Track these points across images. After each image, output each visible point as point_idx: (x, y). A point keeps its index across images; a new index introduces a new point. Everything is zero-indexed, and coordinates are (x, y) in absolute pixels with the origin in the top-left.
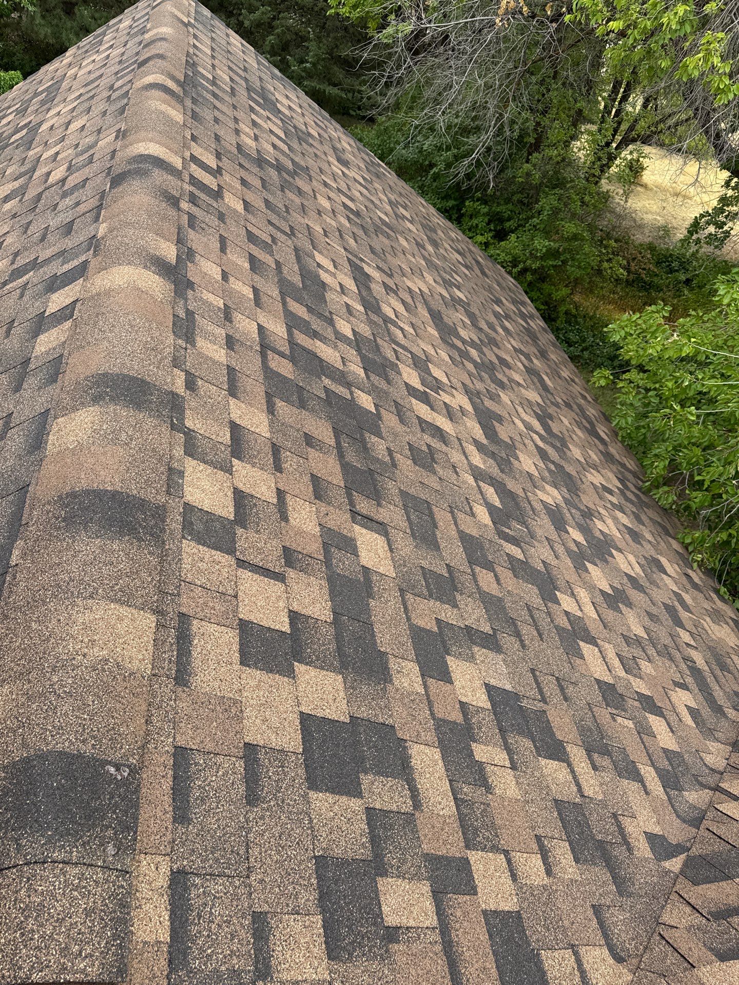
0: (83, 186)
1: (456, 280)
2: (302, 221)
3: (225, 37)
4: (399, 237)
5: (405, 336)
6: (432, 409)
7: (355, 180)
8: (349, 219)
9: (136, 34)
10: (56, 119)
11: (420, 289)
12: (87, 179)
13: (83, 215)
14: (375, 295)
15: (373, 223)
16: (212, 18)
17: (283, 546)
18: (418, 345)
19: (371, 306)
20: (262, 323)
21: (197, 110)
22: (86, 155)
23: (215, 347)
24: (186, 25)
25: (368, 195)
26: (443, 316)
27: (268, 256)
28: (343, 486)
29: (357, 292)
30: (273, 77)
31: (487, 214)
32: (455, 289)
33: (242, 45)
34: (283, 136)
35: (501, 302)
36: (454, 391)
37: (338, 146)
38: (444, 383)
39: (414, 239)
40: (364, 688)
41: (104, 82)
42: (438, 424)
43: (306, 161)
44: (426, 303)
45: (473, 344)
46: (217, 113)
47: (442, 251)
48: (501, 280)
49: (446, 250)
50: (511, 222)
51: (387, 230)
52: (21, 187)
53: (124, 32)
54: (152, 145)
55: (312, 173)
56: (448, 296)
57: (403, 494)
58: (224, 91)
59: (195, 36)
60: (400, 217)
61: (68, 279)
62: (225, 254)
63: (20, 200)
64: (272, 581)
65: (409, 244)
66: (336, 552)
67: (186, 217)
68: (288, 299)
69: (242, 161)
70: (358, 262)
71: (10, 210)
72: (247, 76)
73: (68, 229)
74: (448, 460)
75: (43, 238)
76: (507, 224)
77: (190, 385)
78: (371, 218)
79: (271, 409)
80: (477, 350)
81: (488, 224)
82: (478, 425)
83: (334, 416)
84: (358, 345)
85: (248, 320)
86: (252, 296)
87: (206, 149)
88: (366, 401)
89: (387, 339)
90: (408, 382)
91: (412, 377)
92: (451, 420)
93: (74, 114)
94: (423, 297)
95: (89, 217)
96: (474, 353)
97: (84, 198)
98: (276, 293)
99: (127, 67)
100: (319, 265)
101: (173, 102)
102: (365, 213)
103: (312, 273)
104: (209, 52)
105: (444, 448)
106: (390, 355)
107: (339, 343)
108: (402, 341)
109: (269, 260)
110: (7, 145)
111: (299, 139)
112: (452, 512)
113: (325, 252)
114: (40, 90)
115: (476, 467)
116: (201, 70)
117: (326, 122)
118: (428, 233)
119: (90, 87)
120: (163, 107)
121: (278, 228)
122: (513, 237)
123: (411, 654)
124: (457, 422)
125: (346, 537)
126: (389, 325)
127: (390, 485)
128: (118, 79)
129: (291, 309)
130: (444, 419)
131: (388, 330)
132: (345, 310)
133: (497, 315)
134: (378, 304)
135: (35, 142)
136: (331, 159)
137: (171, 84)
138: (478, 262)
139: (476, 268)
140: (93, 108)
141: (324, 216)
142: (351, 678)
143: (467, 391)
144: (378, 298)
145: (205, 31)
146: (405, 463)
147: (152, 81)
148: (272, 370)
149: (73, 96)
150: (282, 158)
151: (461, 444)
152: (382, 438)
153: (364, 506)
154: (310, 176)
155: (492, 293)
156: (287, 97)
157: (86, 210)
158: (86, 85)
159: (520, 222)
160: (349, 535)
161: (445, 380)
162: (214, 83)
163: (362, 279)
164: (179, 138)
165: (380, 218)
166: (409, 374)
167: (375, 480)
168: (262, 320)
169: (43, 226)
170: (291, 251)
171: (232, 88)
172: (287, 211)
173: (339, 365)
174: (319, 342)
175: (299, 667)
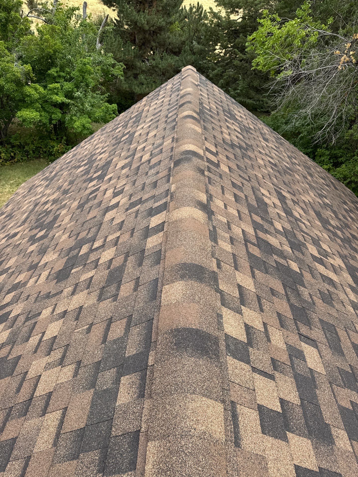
0: (159, 164)
1: (324, 193)
2: (252, 172)
3: (212, 88)
4: (295, 174)
5: (306, 227)
6: (326, 268)
7: (272, 148)
8: (272, 168)
9: (175, 91)
10: (141, 131)
11: (309, 201)
12: (161, 161)
13: (161, 178)
14: (289, 206)
15: (283, 169)
16: (206, 80)
17: (271, 358)
18: (313, 232)
19: (289, 212)
20: (243, 228)
21: (205, 125)
22: (158, 149)
23: (226, 244)
24: (197, 86)
25: (278, 154)
26: (321, 214)
27: (241, 193)
28: (292, 318)
29: (281, 206)
30: (233, 103)
31: (329, 155)
32: (324, 199)
33: (219, 90)
34: (240, 131)
35: (346, 203)
36: (334, 256)
37: (263, 132)
38: (329, 252)
39: (302, 174)
40: (322, 448)
41: (163, 114)
42: (330, 276)
43: (250, 142)
44: (313, 208)
45: (338, 228)
46: (213, 125)
47: (315, 179)
48: (345, 191)
49: (316, 178)
50: (342, 159)
51: (289, 171)
52: (129, 162)
53: (169, 90)
54: (190, 145)
55: (254, 148)
56: (322, 203)
57: (321, 321)
58: (214, 114)
59: (201, 90)
60: (294, 164)
61: (158, 210)
62: (224, 195)
63: (130, 169)
64: (269, 380)
65: (300, 177)
66: (296, 360)
67: (207, 178)
68: (252, 214)
69: (225, 147)
70: (279, 190)
71: (125, 174)
72: (222, 105)
73: (155, 185)
74: (339, 299)
75: (143, 189)
76: (340, 160)
77: (219, 266)
78: (281, 166)
79: (253, 276)
80: (341, 231)
81: (329, 160)
82: (349, 276)
83: (282, 277)
84: (286, 235)
85: (237, 227)
86: (237, 215)
87: (211, 143)
88: (294, 266)
89: (298, 230)
90: (312, 253)
91: (313, 250)
92: (336, 273)
93: (150, 129)
94: (310, 204)
95: (164, 180)
96: (339, 233)
97: (161, 171)
98: (247, 212)
99: (173, 107)
100: (263, 194)
101: (197, 123)
102: (278, 164)
103: (260, 199)
104: (207, 96)
105: (336, 291)
106: (301, 238)
107: (278, 235)
108: (306, 230)
109: (242, 195)
110: (120, 142)
111: (247, 131)
112: (346, 331)
113: (264, 187)
114: (132, 116)
115: (353, 301)
116: (204, 105)
117: (256, 121)
118: (307, 170)
119: (156, 116)
120: (193, 126)
121: (243, 178)
122: (344, 166)
123: (342, 425)
124: (339, 275)
125: (299, 350)
126: (298, 222)
127: (314, 316)
128: (169, 113)
129: (254, 219)
130: (332, 273)
131: (298, 225)
132: (277, 216)
133: (346, 210)
134: (291, 211)
135: (133, 141)
136: (260, 139)
137: (195, 115)
138: (332, 182)
139: (332, 186)
140: (159, 126)
141: (262, 169)
142: (315, 441)
143: (341, 256)
144: (291, 208)
145: (204, 87)
146: (319, 302)
147: (187, 114)
148: (250, 253)
149: (148, 120)
150: (241, 142)
151: (343, 288)
152: (306, 288)
153: (304, 330)
154: (253, 149)
155: (341, 198)
156: (239, 112)
157: (162, 176)
158: (154, 115)
159: (347, 158)
160: (300, 349)
161: (329, 250)
162: (210, 111)
163: (282, 199)
164: (201, 140)
165: (285, 166)
166: (312, 248)
167: (306, 313)
168: (243, 227)
169: (142, 183)
170: (250, 189)
171: (217, 112)
172: (246, 169)
173: (279, 247)
174: (269, 235)
175: (290, 435)
